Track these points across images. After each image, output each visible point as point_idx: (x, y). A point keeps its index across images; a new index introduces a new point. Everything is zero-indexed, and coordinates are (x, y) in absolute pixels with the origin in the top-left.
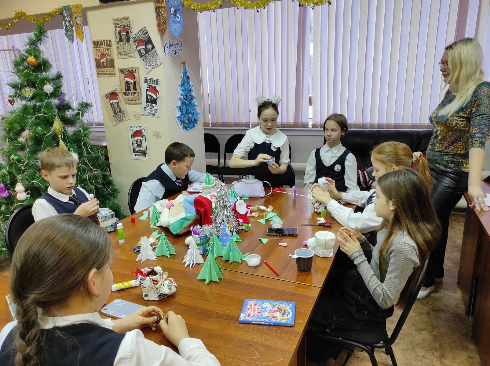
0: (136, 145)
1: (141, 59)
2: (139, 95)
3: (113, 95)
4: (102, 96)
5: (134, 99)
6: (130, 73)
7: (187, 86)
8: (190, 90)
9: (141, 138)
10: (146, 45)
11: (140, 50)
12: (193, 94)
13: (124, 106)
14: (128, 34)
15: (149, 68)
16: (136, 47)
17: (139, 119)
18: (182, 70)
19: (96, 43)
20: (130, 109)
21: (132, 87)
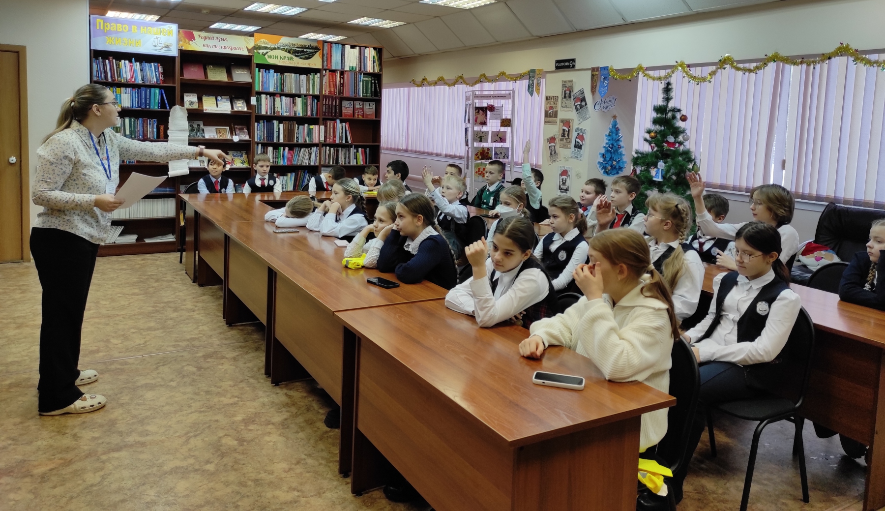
0: (561, 183)
1: (577, 112)
2: (570, 141)
3: (552, 140)
4: (544, 140)
5: (567, 143)
6: (567, 123)
7: (615, 136)
8: (618, 140)
9: (566, 177)
10: (581, 102)
11: (577, 105)
12: (622, 144)
13: (558, 149)
14: (570, 92)
15: (581, 120)
16: (575, 103)
17: (568, 160)
18: (611, 122)
19: (547, 98)
20: (563, 152)
21: (566, 133)
